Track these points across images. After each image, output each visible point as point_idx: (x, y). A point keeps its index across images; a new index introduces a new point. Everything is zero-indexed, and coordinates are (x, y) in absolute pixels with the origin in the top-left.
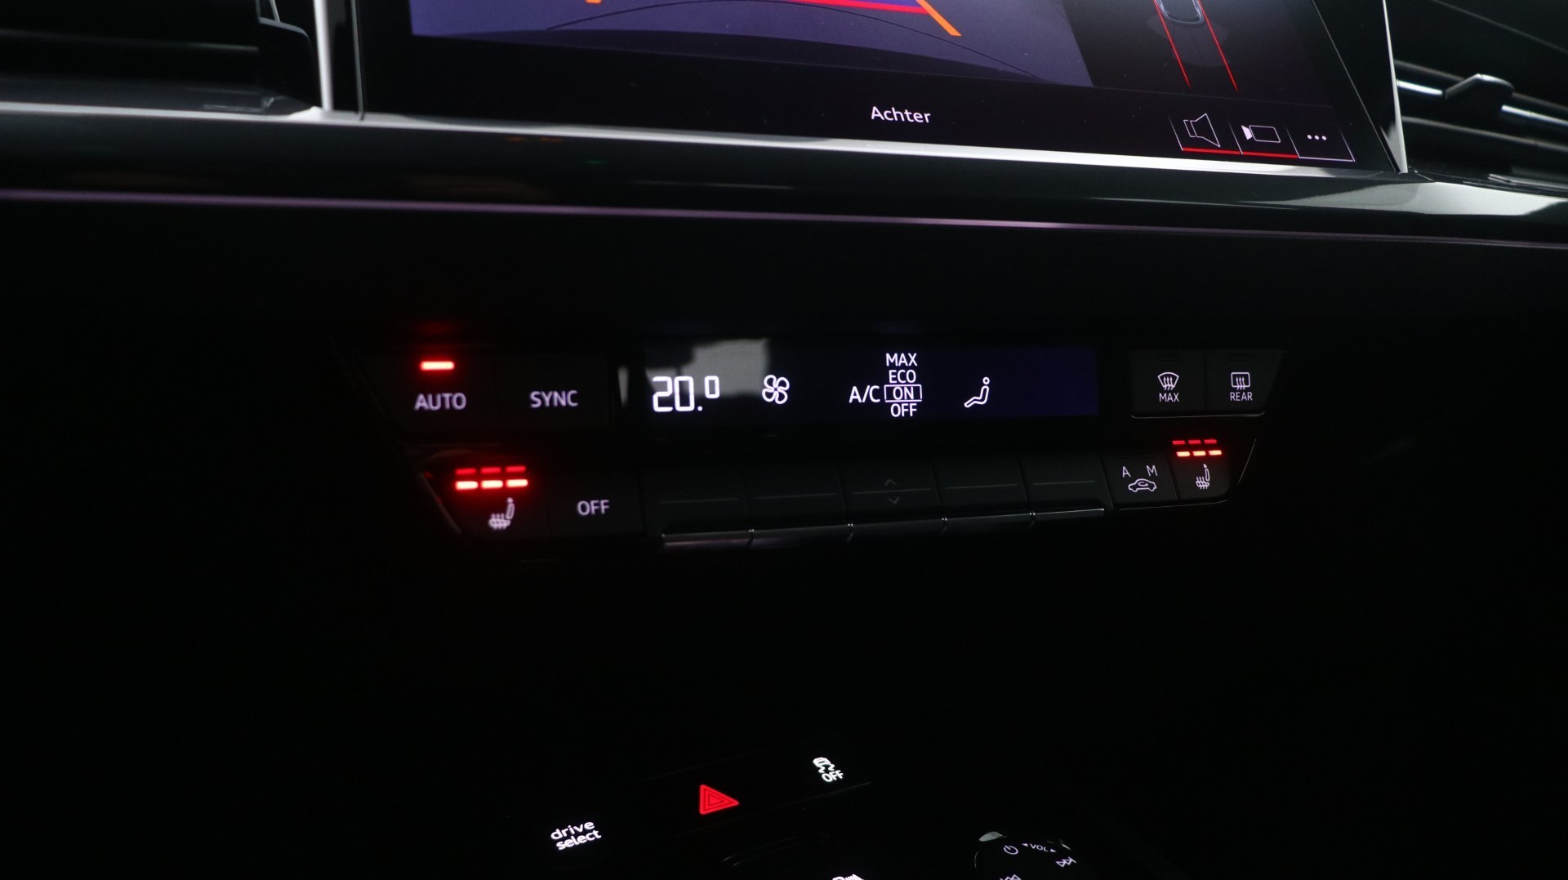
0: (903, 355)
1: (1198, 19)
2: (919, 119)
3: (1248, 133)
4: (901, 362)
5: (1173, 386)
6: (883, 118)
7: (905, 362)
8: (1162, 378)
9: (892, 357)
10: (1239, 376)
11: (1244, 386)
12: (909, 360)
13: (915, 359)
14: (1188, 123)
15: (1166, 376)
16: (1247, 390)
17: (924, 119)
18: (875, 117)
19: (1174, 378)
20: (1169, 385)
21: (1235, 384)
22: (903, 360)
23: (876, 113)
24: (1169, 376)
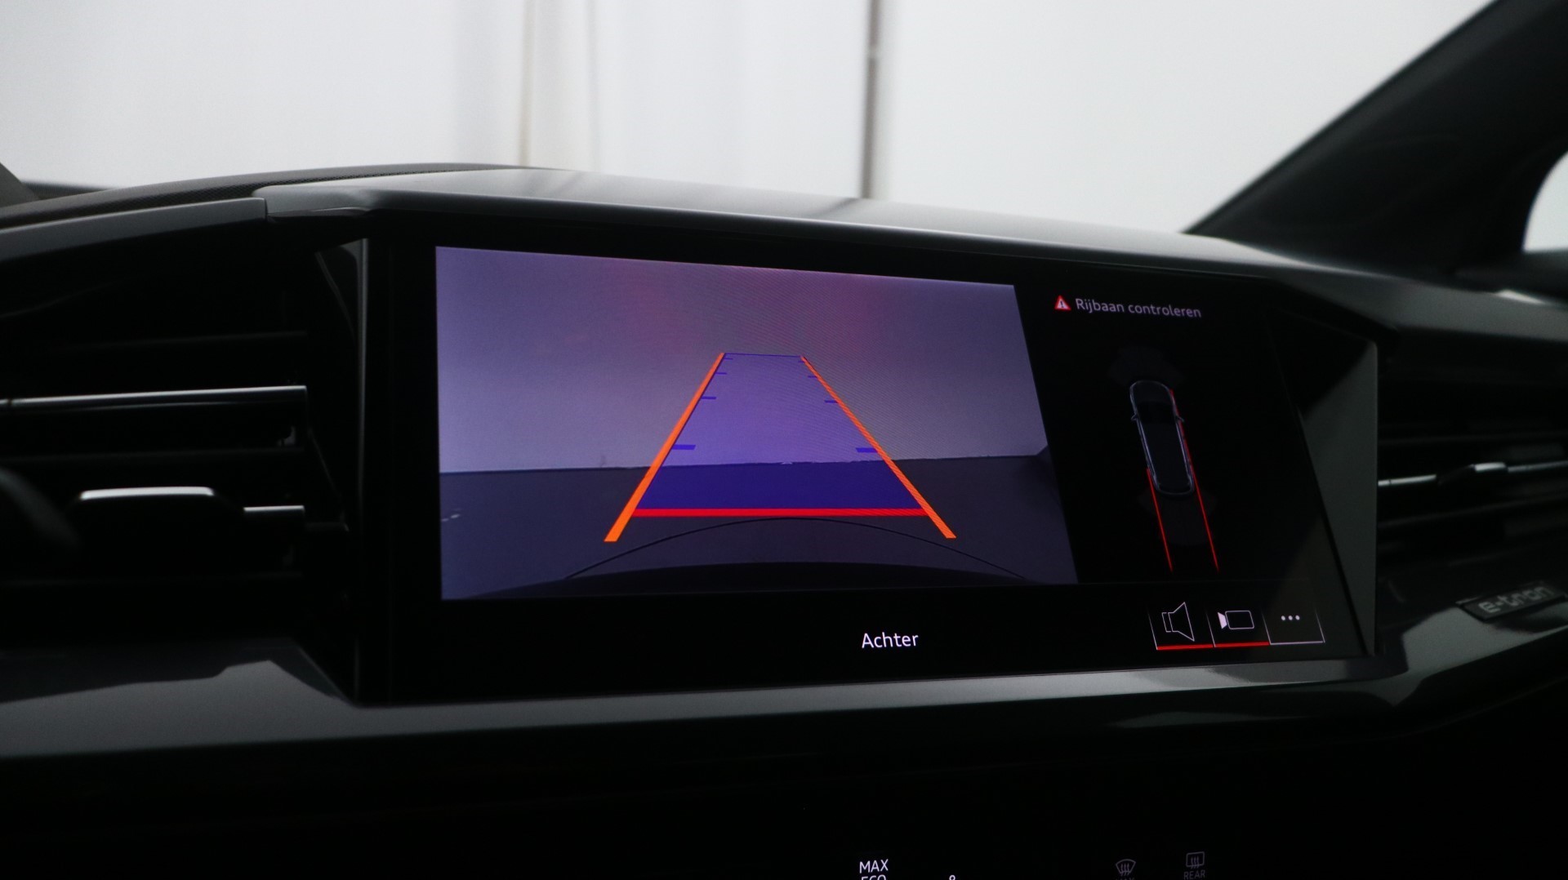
0: (875, 862)
1: (1189, 488)
2: (907, 643)
3: (1223, 621)
4: (873, 868)
5: (1129, 872)
6: (873, 646)
7: (877, 868)
8: (1119, 865)
9: (865, 865)
10: (1194, 856)
11: (1198, 865)
12: (880, 865)
13: (887, 865)
14: (1166, 616)
15: (1123, 863)
16: (1201, 868)
17: (911, 642)
18: (866, 645)
19: (1131, 864)
20: (1126, 871)
21: (1190, 864)
22: (875, 866)
23: (867, 641)
24: (1127, 862)
